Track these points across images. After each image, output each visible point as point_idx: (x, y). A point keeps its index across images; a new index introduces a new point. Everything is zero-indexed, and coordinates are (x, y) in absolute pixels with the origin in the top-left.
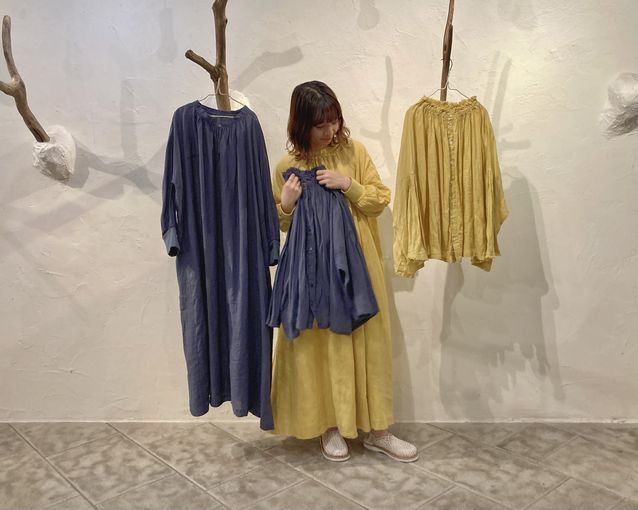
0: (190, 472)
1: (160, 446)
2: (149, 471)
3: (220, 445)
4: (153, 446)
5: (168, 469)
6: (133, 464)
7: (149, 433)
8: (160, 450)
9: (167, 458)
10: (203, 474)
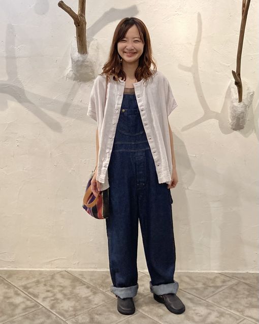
0: (53, 307)
1: (30, 288)
2: (23, 306)
3: (74, 287)
4: (26, 288)
5: (37, 305)
6: (11, 300)
7: (22, 278)
8: (31, 290)
9: (36, 296)
10: (63, 308)
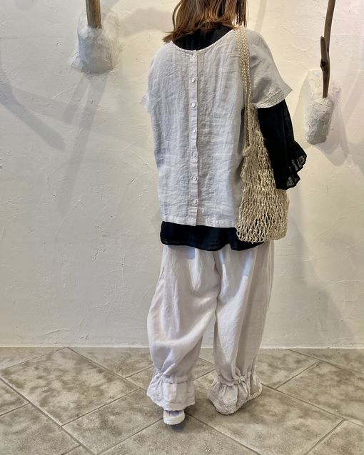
4: (6, 373)
9: (20, 385)
10: (59, 405)
